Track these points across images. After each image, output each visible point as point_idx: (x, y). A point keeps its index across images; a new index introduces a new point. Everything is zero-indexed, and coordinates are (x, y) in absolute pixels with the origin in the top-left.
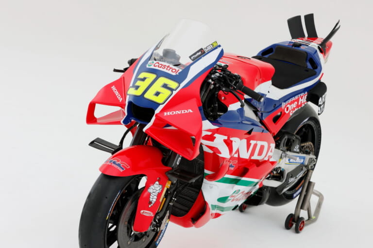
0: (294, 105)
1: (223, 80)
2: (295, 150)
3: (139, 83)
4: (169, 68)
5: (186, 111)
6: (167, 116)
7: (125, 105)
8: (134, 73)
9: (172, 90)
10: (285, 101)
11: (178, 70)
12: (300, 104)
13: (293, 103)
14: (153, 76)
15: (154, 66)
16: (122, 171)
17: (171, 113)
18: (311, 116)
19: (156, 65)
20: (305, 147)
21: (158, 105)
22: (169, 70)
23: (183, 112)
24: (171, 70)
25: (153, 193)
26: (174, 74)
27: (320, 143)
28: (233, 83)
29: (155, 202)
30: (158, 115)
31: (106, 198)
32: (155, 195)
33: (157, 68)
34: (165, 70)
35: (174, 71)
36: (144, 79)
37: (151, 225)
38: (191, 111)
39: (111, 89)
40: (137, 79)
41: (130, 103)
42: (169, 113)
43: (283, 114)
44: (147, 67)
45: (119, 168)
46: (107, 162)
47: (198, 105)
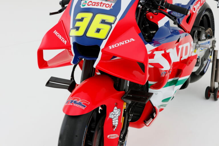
0: (198, 5)
1: (151, 4)
2: (203, 38)
3: (78, 24)
4: (102, 5)
5: (129, 41)
6: (112, 49)
7: (70, 46)
8: (70, 16)
9: (110, 24)
10: (192, 4)
11: (111, 4)
12: (202, 2)
13: (198, 3)
14: (90, 15)
15: (88, 5)
16: (84, 108)
17: (115, 46)
18: (206, 8)
19: (89, 4)
20: (207, 33)
21: (101, 40)
22: (103, 6)
23: (126, 43)
24: (105, 5)
25: (115, 118)
26: (108, 9)
27: (214, 26)
28: (160, 3)
29: (118, 125)
30: (104, 50)
31: (76, 136)
32: (116, 119)
33: (91, 7)
34: (99, 7)
35: (107, 6)
36: (82, 20)
37: (118, 145)
38: (133, 40)
39: (54, 34)
40: (75, 21)
41: (75, 44)
42: (113, 46)
43: (192, 14)
44: (82, 7)
45: (81, 107)
46: (68, 102)
47: (138, 33)
